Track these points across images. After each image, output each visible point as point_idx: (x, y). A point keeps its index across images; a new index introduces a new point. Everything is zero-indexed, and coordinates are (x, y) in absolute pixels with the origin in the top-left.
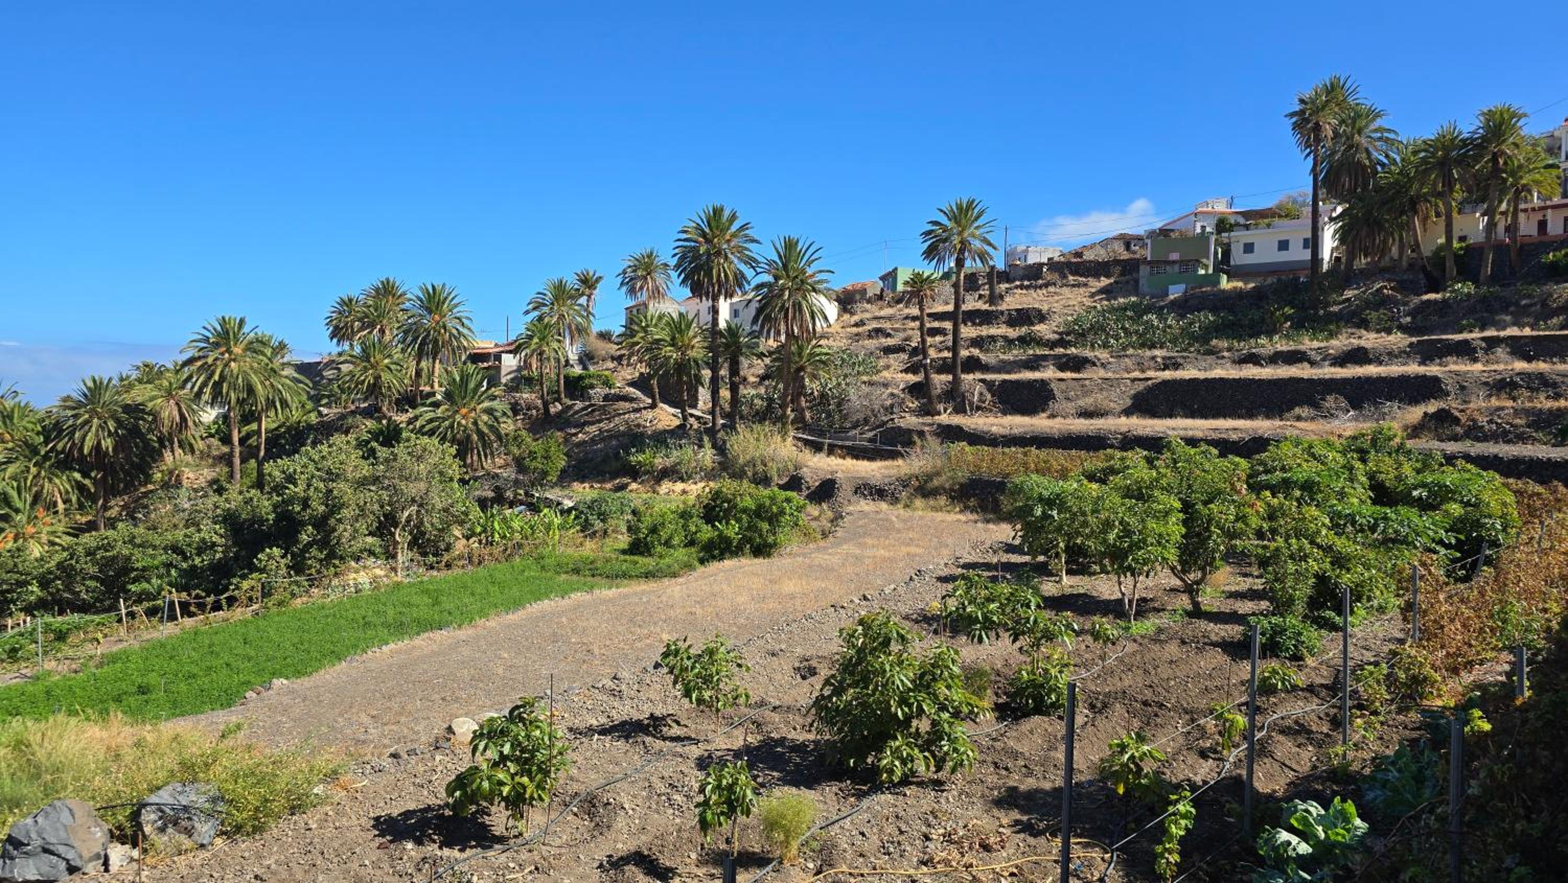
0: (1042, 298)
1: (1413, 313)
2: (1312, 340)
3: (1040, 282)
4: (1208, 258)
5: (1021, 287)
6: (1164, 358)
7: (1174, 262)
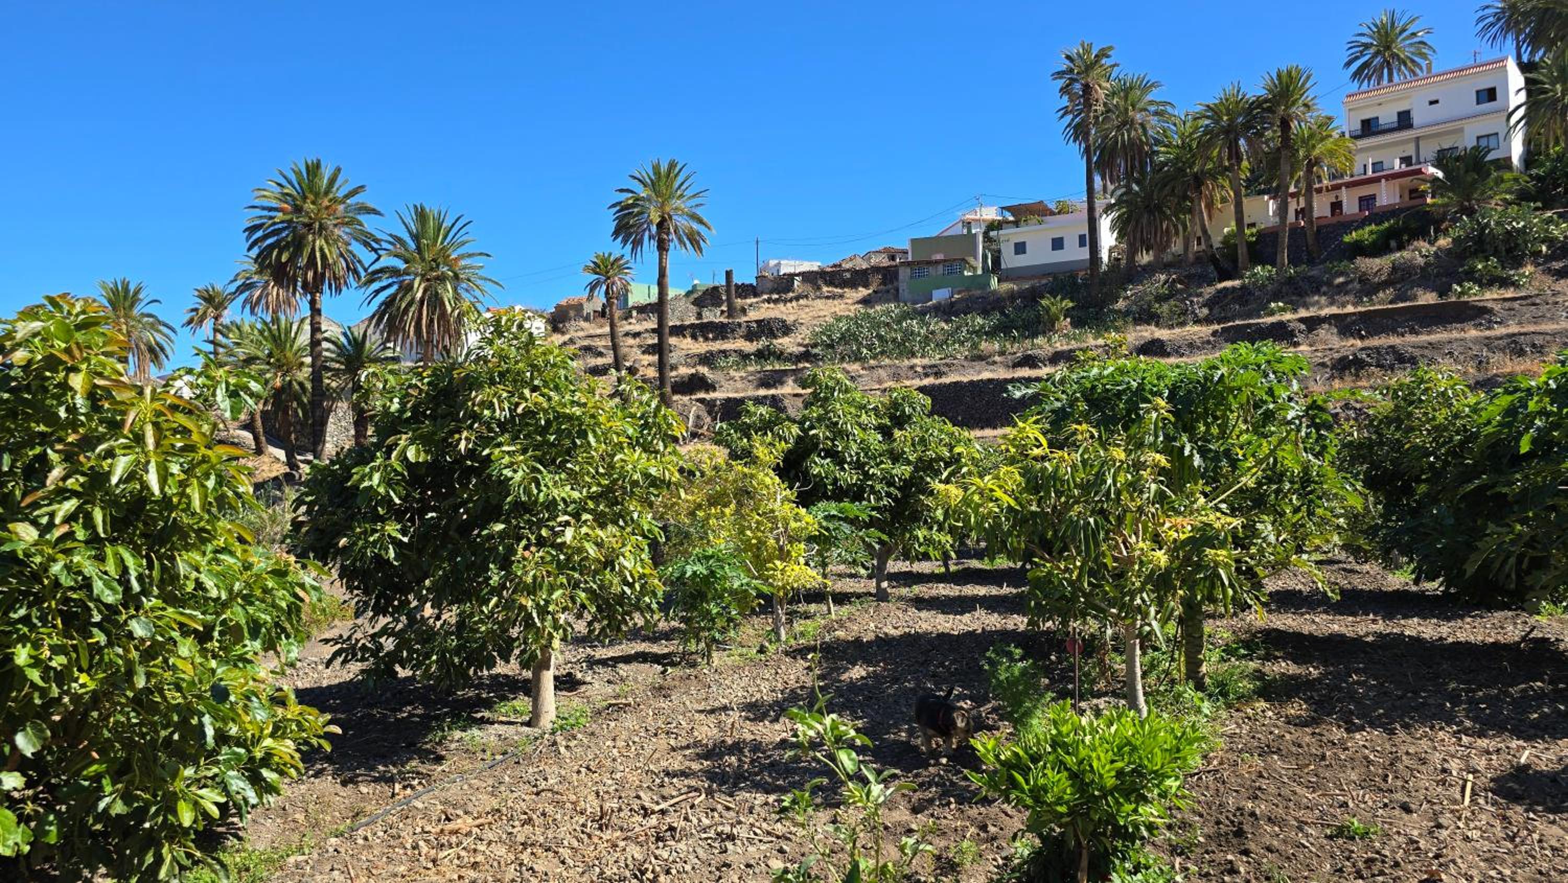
0: (791, 311)
1: (1209, 304)
2: (1096, 338)
3: (791, 295)
4: (976, 258)
5: (769, 301)
6: (924, 367)
7: (937, 262)
